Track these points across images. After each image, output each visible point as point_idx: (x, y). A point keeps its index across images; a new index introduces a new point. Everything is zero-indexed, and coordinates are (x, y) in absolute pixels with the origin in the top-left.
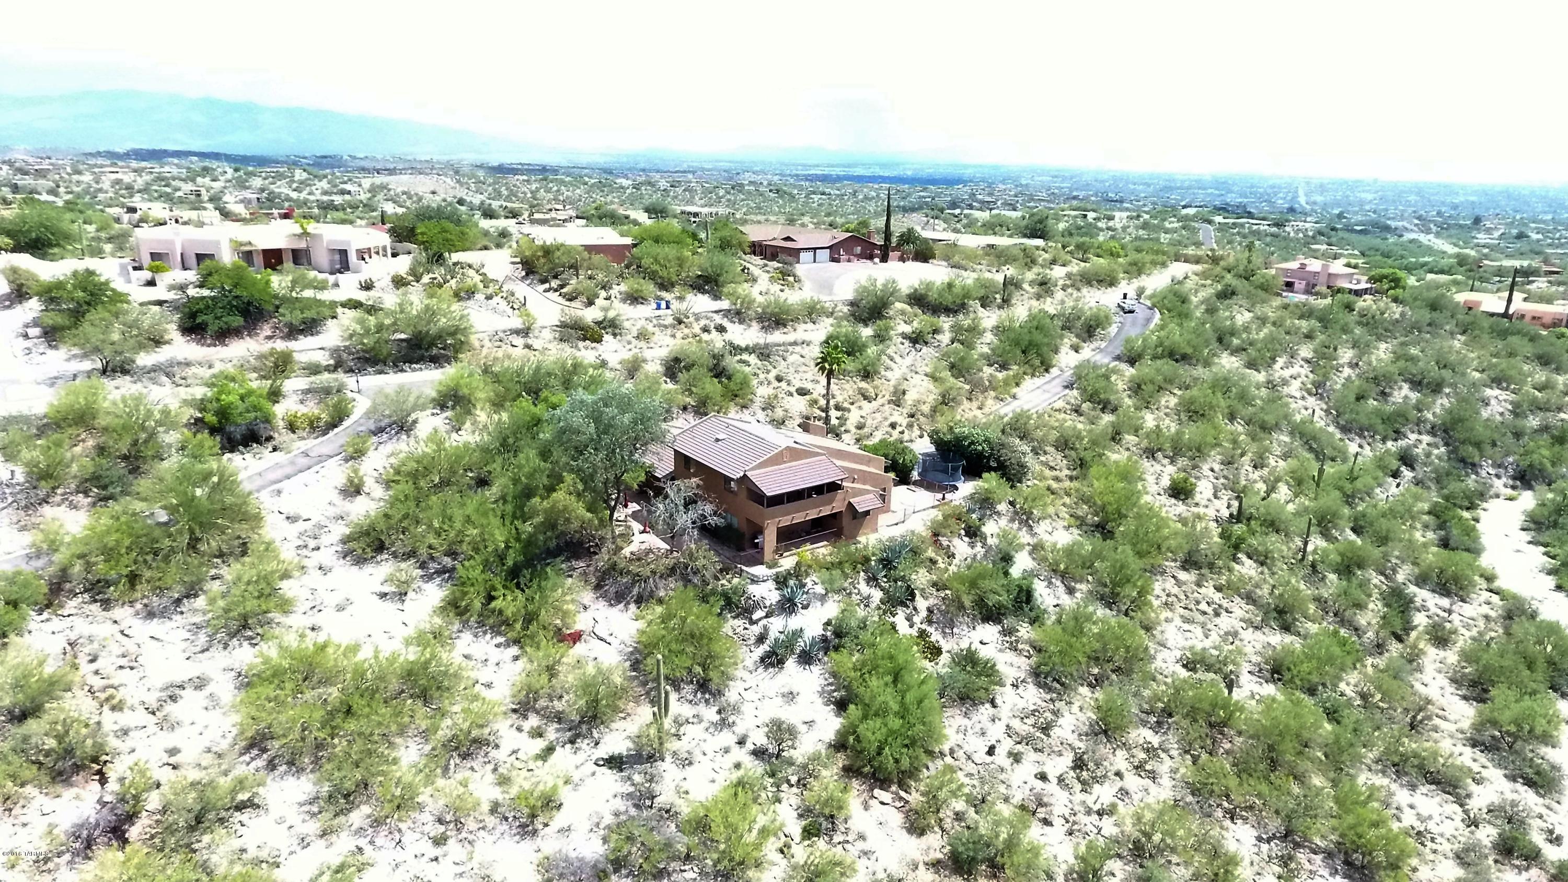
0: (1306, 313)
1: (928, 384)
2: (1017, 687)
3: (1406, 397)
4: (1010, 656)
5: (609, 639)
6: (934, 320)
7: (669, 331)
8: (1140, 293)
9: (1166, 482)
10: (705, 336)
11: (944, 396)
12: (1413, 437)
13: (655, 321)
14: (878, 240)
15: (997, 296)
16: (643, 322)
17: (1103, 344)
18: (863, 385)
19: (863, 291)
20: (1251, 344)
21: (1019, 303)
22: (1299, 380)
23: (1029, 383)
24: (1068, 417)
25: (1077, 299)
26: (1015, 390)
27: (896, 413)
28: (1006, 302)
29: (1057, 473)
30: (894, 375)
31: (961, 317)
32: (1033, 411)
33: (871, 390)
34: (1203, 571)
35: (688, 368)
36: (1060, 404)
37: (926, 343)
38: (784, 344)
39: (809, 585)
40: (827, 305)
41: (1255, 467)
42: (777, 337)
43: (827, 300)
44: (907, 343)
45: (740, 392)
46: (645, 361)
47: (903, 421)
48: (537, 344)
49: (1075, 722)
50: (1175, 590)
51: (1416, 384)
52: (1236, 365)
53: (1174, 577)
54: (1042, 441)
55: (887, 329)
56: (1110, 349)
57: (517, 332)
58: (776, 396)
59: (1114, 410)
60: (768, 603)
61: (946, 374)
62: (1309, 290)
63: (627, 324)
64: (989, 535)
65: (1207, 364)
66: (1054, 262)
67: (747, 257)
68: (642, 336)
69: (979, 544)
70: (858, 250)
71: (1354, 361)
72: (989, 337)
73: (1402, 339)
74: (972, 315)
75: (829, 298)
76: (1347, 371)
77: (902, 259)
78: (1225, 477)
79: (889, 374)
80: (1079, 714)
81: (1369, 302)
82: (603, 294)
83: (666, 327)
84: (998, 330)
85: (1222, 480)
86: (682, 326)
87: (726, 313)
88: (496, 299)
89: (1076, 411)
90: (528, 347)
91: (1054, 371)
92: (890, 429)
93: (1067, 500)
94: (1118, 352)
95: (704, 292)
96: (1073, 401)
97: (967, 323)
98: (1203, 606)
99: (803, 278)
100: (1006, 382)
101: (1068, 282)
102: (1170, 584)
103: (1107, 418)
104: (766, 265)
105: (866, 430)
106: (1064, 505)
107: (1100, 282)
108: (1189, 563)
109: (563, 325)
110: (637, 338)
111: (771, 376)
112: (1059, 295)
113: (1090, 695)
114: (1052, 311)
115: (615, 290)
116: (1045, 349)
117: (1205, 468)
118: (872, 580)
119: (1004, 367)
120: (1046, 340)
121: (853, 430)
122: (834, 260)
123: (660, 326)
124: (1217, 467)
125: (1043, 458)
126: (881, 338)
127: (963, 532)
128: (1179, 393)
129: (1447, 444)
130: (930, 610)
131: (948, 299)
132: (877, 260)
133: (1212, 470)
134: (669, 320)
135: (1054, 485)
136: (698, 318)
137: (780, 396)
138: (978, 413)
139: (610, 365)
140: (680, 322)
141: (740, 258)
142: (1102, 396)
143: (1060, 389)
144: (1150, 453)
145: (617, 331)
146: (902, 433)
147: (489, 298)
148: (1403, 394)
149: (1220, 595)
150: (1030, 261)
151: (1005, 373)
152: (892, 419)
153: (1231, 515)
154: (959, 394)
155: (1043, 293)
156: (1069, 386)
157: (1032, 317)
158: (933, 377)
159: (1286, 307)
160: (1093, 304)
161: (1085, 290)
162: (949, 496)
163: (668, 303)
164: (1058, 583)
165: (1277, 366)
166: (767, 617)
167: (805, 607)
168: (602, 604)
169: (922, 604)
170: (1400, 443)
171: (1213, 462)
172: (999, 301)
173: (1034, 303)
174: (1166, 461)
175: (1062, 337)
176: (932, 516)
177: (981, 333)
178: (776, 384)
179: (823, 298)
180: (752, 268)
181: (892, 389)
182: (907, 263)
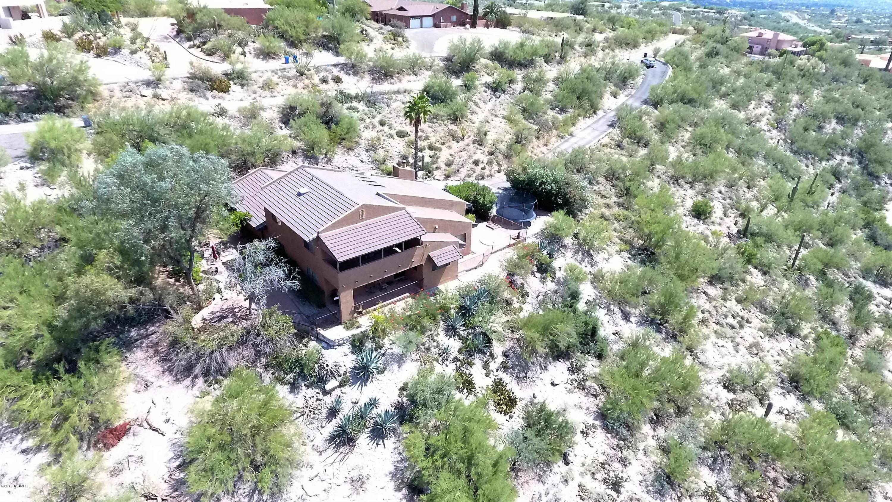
0: (765, 69)
1: (504, 125)
2: (587, 435)
3: (834, 129)
4: (579, 397)
5: (163, 427)
6: (510, 72)
7: (292, 83)
8: (656, 52)
9: (689, 204)
10: (323, 86)
11: (518, 136)
12: (839, 157)
13: (280, 73)
14: (470, 11)
15: (557, 54)
16: (269, 74)
17: (633, 91)
18: (453, 127)
19: (454, 48)
20: (734, 91)
21: (572, 60)
22: (766, 117)
23: (582, 123)
24: (613, 151)
25: (614, 57)
26: (572, 129)
27: (479, 152)
28: (563, 59)
29: (607, 201)
30: (478, 119)
31: (530, 70)
32: (587, 146)
33: (459, 132)
34: (726, 285)
35: (301, 115)
36: (606, 140)
37: (504, 91)
38: (388, 93)
39: (387, 345)
40: (427, 60)
41: (749, 188)
42: (385, 87)
43: (426, 55)
44: (489, 91)
45: (347, 136)
46: (263, 109)
47: (485, 159)
48: (164, 93)
49: (641, 469)
50: (707, 306)
51: (840, 120)
52: (724, 106)
53: (705, 293)
54: (595, 173)
55: (473, 79)
56: (638, 95)
57: (148, 84)
58: (379, 139)
59: (646, 145)
60: (342, 371)
61: (519, 117)
62: (763, 53)
63: (254, 76)
64: (557, 268)
65: (706, 106)
66: (594, 30)
67: (368, 23)
68: (268, 86)
69: (549, 279)
70: (454, 18)
71: (800, 102)
72: (551, 86)
73: (827, 87)
74: (538, 69)
75: (428, 55)
76: (795, 111)
77: (487, 26)
78: (731, 198)
79: (474, 118)
80: (644, 459)
81: (805, 61)
82: (239, 50)
83: (289, 78)
84: (557, 81)
85: (728, 201)
86: (304, 77)
87: (343, 67)
88: (140, 54)
89: (619, 146)
90: (156, 96)
91: (600, 113)
92: (473, 166)
93: (616, 225)
94: (645, 97)
95: (328, 49)
96: (616, 137)
97: (535, 75)
98: (730, 320)
99: (409, 39)
100: (565, 123)
101: (606, 44)
102: (703, 300)
103: (643, 152)
104: (381, 28)
105: (454, 167)
106: (615, 230)
107: (628, 44)
108: (714, 280)
109: (193, 77)
110: (262, 88)
111: (376, 121)
112: (600, 54)
113: (651, 433)
114: (597, 65)
115: (251, 47)
116: (594, 96)
117: (716, 190)
118: (451, 330)
119: (563, 110)
120: (595, 89)
121: (444, 167)
122: (436, 25)
123: (283, 77)
124: (723, 189)
125: (596, 188)
126: (468, 87)
127: (535, 269)
128: (690, 129)
129: (860, 163)
130: (505, 355)
131: (521, 56)
132: (468, 26)
133: (720, 192)
134: (293, 72)
135: (607, 212)
136: (318, 70)
137: (382, 138)
138: (544, 149)
139: (230, 113)
140: (302, 74)
141: (362, 23)
142: (638, 134)
143: (605, 127)
144: (675, 180)
145: (244, 82)
146: (483, 169)
147: (133, 52)
148: (832, 127)
149: (740, 307)
150: (579, 29)
151: (564, 115)
152: (476, 157)
153: (739, 231)
154: (529, 134)
155: (589, 52)
156: (612, 126)
157: (583, 70)
158: (509, 120)
159: (751, 64)
160: (625, 61)
161: (617, 51)
162: (522, 232)
163: (295, 57)
164: (616, 309)
165: (751, 107)
166: (340, 386)
167: (381, 372)
168: (168, 378)
169: (498, 348)
170: (831, 162)
171: (720, 185)
172: (558, 58)
173: (583, 60)
174: (687, 186)
175: (605, 86)
176: (508, 256)
177: (545, 83)
178: (380, 128)
179: (424, 55)
180: (370, 30)
181: (476, 131)
182: (490, 29)
